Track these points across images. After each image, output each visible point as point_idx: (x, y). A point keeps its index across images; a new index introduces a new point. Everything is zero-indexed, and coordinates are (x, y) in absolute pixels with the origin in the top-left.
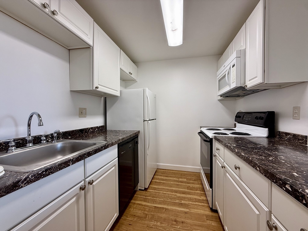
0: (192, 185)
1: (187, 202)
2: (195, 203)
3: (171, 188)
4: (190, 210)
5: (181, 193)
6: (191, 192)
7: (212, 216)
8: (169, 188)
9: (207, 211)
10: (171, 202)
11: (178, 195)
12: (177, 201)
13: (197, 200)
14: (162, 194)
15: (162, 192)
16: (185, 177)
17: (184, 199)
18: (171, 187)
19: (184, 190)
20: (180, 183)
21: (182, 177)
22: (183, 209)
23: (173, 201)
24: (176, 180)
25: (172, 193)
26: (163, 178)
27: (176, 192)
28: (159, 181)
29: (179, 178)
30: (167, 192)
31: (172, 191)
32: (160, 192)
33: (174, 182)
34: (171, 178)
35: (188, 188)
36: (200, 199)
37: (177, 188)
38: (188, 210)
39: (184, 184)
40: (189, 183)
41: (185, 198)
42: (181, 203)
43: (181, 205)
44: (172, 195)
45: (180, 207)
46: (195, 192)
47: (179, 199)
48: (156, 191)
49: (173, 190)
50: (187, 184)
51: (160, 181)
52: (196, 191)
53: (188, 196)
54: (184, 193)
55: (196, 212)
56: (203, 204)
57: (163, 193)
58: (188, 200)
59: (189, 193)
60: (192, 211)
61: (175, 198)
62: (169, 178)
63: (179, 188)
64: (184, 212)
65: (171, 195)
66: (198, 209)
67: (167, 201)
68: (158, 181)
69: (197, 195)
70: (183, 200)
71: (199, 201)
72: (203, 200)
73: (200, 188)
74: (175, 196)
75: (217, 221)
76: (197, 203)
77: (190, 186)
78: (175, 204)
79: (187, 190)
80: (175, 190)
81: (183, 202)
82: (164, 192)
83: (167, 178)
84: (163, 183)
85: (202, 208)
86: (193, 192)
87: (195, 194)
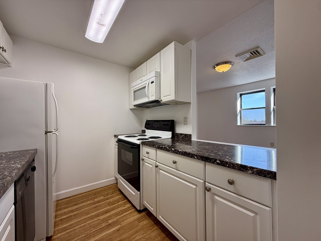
0: (112, 199)
1: (115, 219)
2: (122, 215)
3: (89, 216)
4: (121, 225)
5: (104, 214)
6: (114, 207)
7: (141, 217)
8: (86, 217)
9: (135, 215)
10: (97, 230)
11: (102, 217)
12: (104, 225)
13: (123, 211)
14: (80, 229)
15: (78, 227)
16: (100, 195)
17: (110, 218)
18: (88, 213)
19: (105, 209)
20: (97, 204)
21: (96, 197)
22: (113, 229)
23: (99, 228)
24: (92, 203)
25: (93, 221)
26: (70, 209)
27: (97, 216)
28: (67, 216)
29: (93, 199)
30: (86, 222)
31: (92, 218)
32: (75, 228)
33: (90, 206)
34: (83, 204)
35: (109, 204)
36: (125, 209)
37: (96, 211)
38: (119, 226)
39: (103, 202)
40: (108, 199)
41: (110, 216)
42: (109, 223)
43: (110, 226)
44: (95, 221)
45: (110, 229)
46: (118, 205)
47: (104, 221)
48: (68, 231)
49: (92, 216)
50: (106, 201)
51: (69, 215)
52: (118, 202)
53: (113, 213)
54: (107, 212)
55: (128, 222)
56: (130, 211)
57: (81, 227)
58: (114, 216)
59: (113, 209)
60: (123, 225)
61: (99, 224)
62: (81, 205)
63: (99, 209)
64: (116, 231)
65: (93, 224)
66: (128, 219)
67: (91, 232)
68: (64, 217)
69: (121, 206)
70: (110, 220)
71: (125, 211)
72: (128, 208)
73: (120, 198)
74: (98, 221)
75: (146, 219)
76: (124, 214)
77: (110, 202)
78: (102, 230)
79: (109, 207)
80: (95, 214)
81: (110, 222)
82: (81, 225)
83: (78, 206)
84: (74, 215)
85: (131, 215)
86: (116, 206)
87: (119, 207)
